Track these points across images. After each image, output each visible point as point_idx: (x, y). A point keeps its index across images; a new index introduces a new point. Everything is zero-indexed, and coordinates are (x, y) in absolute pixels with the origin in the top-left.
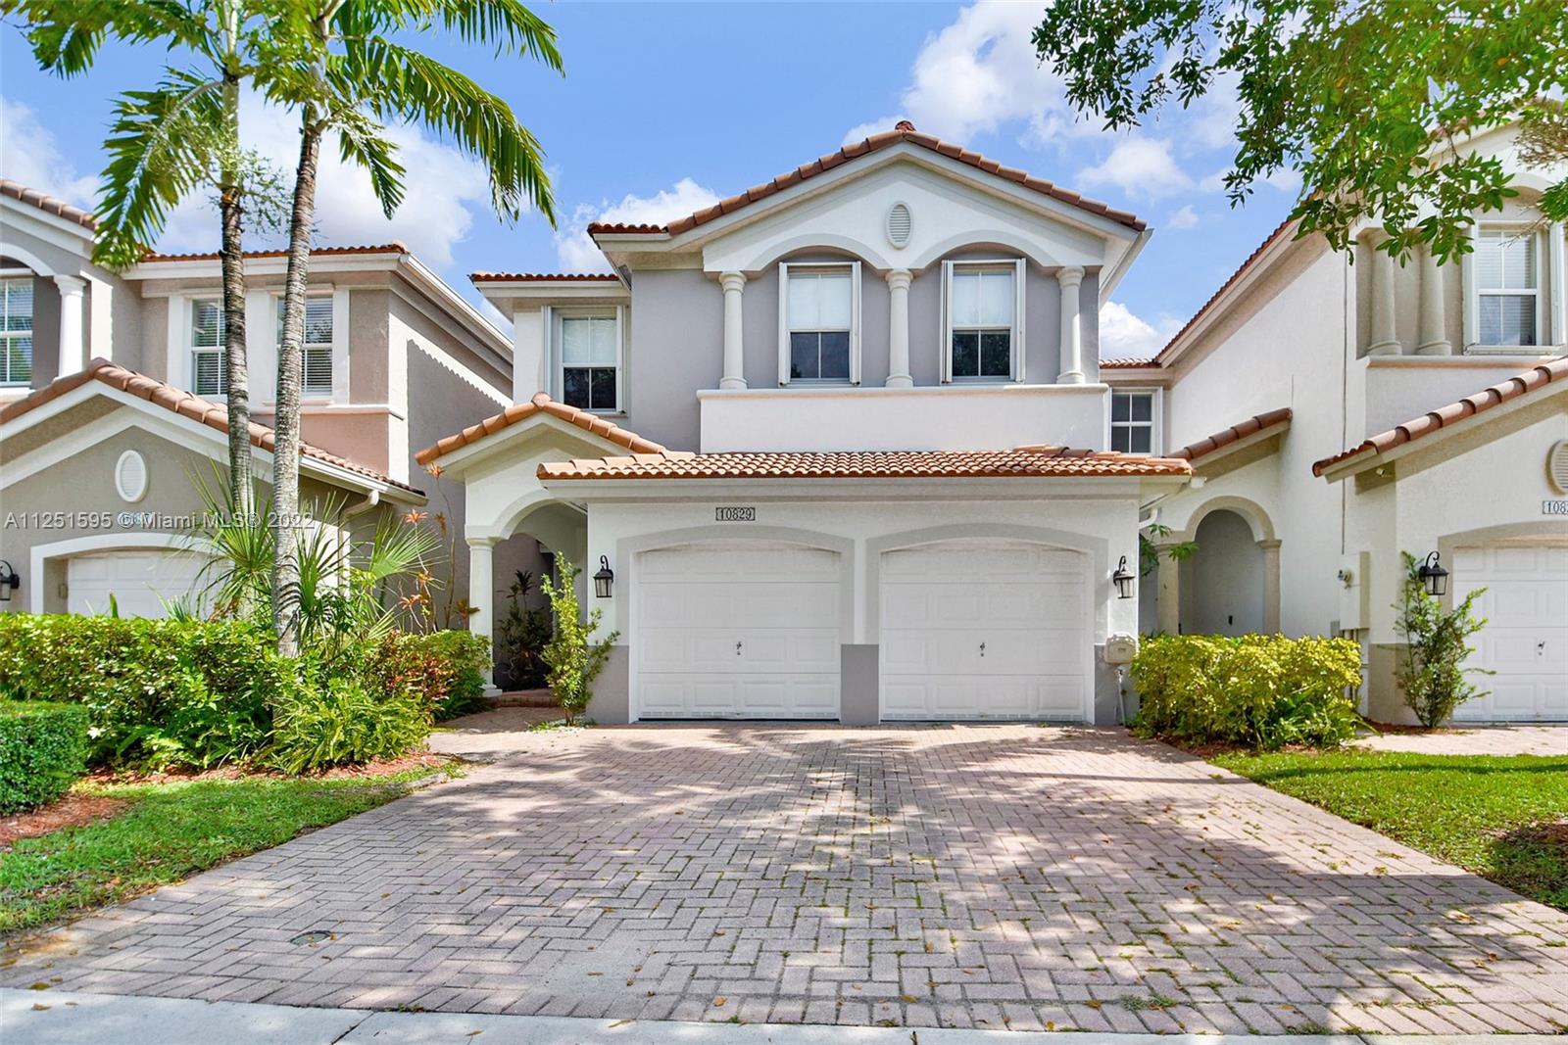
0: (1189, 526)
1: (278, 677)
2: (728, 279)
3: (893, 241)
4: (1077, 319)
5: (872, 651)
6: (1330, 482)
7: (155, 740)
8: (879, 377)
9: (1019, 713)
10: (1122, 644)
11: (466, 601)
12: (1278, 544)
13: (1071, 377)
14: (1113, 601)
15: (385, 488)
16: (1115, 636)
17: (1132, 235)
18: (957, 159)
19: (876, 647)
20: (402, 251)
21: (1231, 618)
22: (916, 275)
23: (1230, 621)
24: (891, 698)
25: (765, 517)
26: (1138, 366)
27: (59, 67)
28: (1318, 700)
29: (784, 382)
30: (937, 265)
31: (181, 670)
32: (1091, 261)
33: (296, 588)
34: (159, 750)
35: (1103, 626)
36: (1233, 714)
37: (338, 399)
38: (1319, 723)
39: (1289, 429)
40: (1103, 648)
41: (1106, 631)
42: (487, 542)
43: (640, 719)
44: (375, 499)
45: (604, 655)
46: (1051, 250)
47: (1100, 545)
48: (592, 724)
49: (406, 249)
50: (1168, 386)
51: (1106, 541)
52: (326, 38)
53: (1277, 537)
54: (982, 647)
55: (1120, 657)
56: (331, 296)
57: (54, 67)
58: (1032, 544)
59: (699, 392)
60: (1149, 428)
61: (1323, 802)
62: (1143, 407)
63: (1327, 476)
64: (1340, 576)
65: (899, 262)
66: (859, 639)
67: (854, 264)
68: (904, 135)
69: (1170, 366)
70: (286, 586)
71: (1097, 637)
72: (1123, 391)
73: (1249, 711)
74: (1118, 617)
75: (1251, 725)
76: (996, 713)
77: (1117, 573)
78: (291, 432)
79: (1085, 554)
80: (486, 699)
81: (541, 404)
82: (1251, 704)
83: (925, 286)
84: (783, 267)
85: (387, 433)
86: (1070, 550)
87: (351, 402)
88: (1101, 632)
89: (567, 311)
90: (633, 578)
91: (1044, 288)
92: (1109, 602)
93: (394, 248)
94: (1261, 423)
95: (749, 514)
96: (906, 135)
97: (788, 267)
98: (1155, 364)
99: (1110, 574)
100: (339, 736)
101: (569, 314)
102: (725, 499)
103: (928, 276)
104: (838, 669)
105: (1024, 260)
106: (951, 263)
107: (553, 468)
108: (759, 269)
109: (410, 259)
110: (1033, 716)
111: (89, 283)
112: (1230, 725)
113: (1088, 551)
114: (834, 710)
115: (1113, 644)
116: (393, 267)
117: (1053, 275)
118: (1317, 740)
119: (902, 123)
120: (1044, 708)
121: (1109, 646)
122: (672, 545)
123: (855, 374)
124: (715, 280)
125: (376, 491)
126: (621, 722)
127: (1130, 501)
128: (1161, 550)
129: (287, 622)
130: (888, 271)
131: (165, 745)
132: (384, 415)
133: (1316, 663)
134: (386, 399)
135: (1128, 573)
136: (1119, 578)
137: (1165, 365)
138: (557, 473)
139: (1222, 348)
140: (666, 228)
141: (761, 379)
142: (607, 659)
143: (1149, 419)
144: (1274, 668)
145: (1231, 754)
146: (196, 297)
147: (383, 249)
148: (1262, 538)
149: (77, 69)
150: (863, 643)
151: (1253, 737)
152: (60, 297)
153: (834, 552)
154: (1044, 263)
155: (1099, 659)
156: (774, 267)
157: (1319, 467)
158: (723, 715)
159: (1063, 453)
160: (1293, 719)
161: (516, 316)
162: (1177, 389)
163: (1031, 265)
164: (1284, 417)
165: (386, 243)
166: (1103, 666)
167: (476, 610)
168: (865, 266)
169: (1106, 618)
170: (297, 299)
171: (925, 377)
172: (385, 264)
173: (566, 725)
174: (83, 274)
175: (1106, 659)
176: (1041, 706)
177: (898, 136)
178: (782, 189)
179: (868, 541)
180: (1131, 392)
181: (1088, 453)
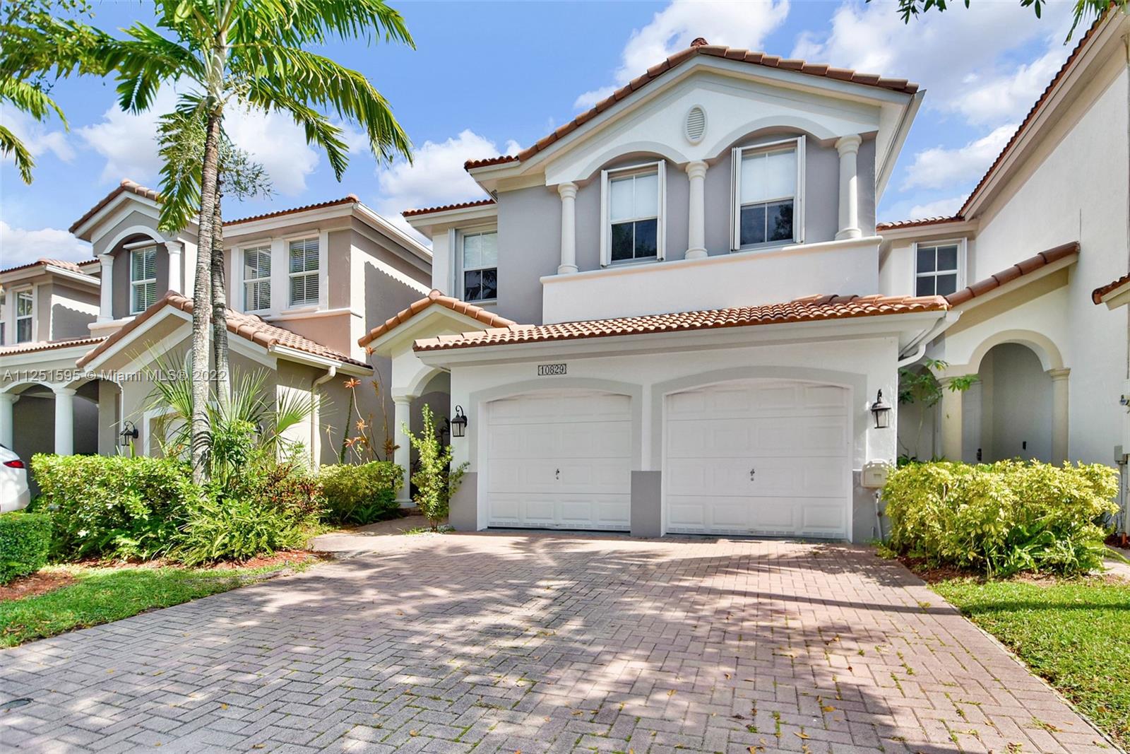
0: (971, 361)
1: (184, 498)
2: (563, 189)
3: (690, 139)
4: (854, 182)
5: (656, 476)
6: (1111, 308)
7: (121, 539)
8: (680, 252)
9: (785, 530)
10: (876, 470)
11: (392, 441)
12: (1066, 373)
13: (847, 234)
14: (870, 433)
15: (340, 365)
16: (871, 463)
17: (905, 98)
18: (743, 61)
19: (659, 473)
20: (355, 200)
21: (1024, 444)
22: (711, 164)
23: (1024, 446)
24: (670, 515)
25: (576, 369)
26: (942, 221)
27: (133, 107)
28: (1061, 529)
29: (605, 264)
30: (727, 153)
31: (128, 494)
32: (867, 128)
33: (206, 435)
34: (123, 546)
35: (863, 454)
36: (961, 541)
37: (322, 308)
38: (1063, 551)
39: (1077, 262)
40: (860, 473)
41: (865, 458)
42: (405, 399)
43: (489, 528)
44: (333, 372)
45: (458, 480)
46: (826, 124)
47: (861, 379)
48: (452, 531)
49: (357, 200)
50: (972, 237)
51: (865, 376)
52: (223, 48)
53: (1066, 366)
54: (752, 472)
55: (874, 482)
56: (318, 238)
57: (130, 108)
58: (799, 383)
59: (542, 279)
60: (955, 275)
61: (1018, 644)
62: (949, 257)
63: (1107, 302)
64: (1122, 401)
65: (695, 155)
66: (645, 466)
67: (659, 163)
68: (697, 50)
69: (973, 218)
70: (198, 434)
71: (856, 464)
72: (928, 245)
73: (979, 538)
74: (875, 444)
75: (982, 553)
76: (765, 530)
77: (875, 405)
78: (201, 327)
79: (848, 389)
80: (402, 509)
81: (434, 298)
82: (979, 531)
83: (718, 172)
84: (604, 174)
85: (350, 327)
86: (835, 385)
87: (329, 308)
88: (859, 459)
89: (467, 230)
90: (481, 422)
91: (825, 159)
92: (867, 431)
93: (349, 200)
94: (1046, 259)
95: (562, 369)
96: (701, 49)
97: (609, 174)
98: (959, 218)
99: (868, 406)
100: (219, 540)
101: (468, 232)
102: (546, 358)
103: (721, 163)
104: (629, 490)
105: (804, 137)
106: (739, 150)
107: (422, 343)
108: (586, 178)
109: (359, 206)
110: (799, 533)
111: (183, 244)
112: (958, 551)
113: (850, 387)
114: (626, 524)
115: (869, 470)
116: (350, 213)
117: (831, 146)
118: (1059, 569)
119: (696, 40)
120: (807, 526)
121: (865, 472)
122: (511, 395)
123: (661, 250)
124: (554, 191)
125: (334, 367)
126: (471, 530)
127: (889, 339)
128: (944, 383)
129: (197, 459)
130: (687, 164)
131: (127, 544)
132: (347, 316)
133: (1056, 490)
134: (349, 304)
135: (884, 404)
136: (877, 411)
137: (968, 217)
138: (424, 346)
139: (1017, 195)
140: (517, 157)
141: (588, 263)
142: (460, 482)
143: (955, 267)
144: (1007, 496)
145: (957, 580)
146: (246, 248)
147: (343, 201)
148: (1050, 367)
149: (144, 108)
150: (648, 470)
151: (983, 564)
152: (169, 255)
153: (627, 396)
154: (822, 136)
155: (856, 483)
156: (597, 175)
157: (1098, 294)
158: (546, 526)
159: (831, 301)
160: (1028, 548)
161: (434, 238)
162: (980, 238)
163: (810, 140)
164: (1072, 250)
165: (345, 197)
166: (860, 491)
167: (398, 447)
168: (669, 163)
169: (863, 446)
170: (205, 234)
171: (718, 247)
172: (344, 211)
173: (432, 531)
174: (179, 239)
175: (862, 484)
176: (805, 524)
177: (693, 51)
178: (601, 112)
179: (654, 386)
180: (936, 245)
181: (853, 298)
